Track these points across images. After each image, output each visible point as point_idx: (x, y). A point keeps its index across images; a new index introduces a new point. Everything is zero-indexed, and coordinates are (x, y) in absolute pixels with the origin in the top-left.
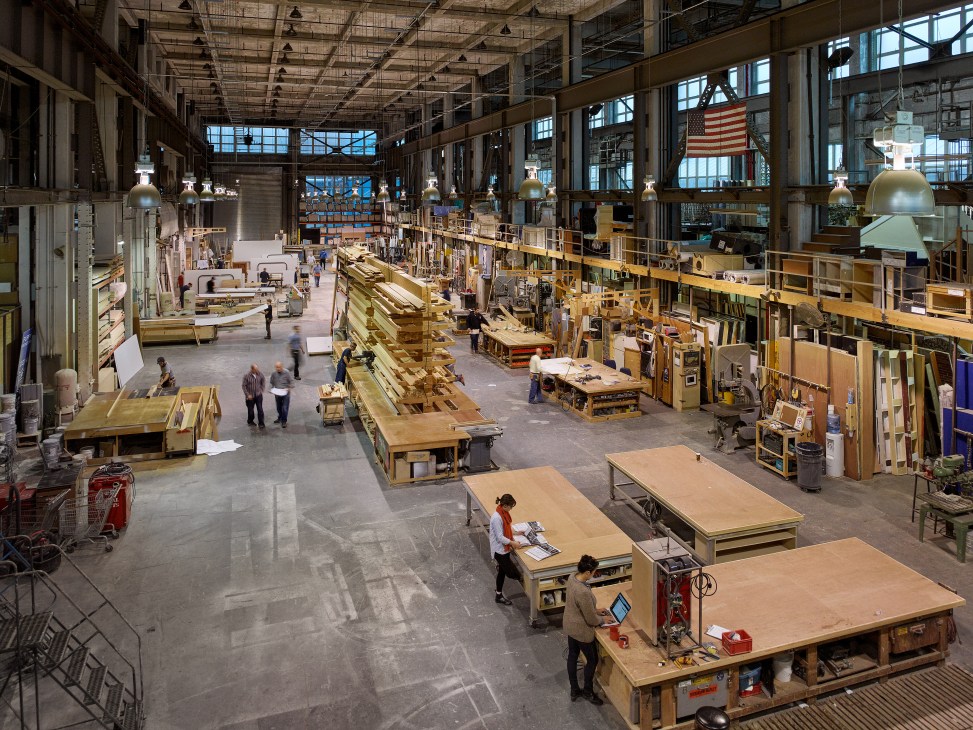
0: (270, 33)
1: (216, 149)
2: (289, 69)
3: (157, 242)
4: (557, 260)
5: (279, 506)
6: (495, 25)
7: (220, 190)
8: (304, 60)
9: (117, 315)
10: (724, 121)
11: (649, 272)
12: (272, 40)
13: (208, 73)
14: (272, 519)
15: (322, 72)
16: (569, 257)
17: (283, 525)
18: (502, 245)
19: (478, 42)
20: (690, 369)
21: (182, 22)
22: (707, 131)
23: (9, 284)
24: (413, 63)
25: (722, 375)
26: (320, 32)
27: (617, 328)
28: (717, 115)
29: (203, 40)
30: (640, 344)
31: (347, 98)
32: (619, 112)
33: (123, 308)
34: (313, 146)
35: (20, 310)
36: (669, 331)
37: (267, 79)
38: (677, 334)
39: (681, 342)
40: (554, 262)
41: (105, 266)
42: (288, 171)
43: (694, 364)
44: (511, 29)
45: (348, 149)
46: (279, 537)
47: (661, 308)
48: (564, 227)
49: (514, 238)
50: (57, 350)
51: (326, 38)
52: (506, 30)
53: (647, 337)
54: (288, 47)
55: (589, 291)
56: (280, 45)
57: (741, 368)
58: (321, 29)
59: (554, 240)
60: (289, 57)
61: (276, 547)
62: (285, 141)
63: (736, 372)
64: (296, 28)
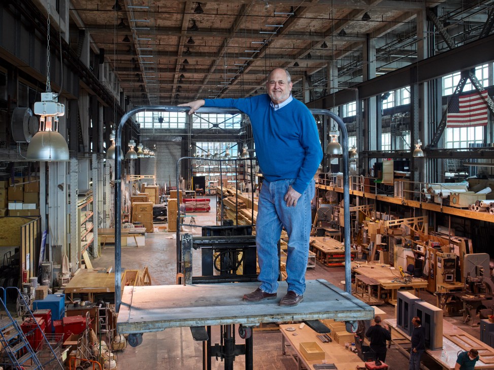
0: (176, 53)
1: (142, 126)
2: (187, 75)
3: (110, 183)
4: (359, 197)
5: (184, 338)
6: (317, 42)
7: (146, 151)
8: (195, 69)
9: (89, 226)
10: (472, 103)
11: (421, 205)
12: (176, 58)
13: (138, 79)
14: (180, 345)
15: (206, 76)
16: (367, 195)
17: (186, 348)
18: (323, 187)
19: (306, 54)
20: (448, 270)
21: (124, 49)
22: (461, 109)
23: (35, 204)
24: (264, 68)
25: (469, 274)
26: (206, 51)
27: (399, 242)
28: (468, 99)
29: (136, 59)
30: (415, 253)
31: (222, 93)
32: (404, 97)
33: (92, 221)
34: (201, 123)
35: (40, 219)
36: (434, 245)
37: (172, 82)
38: (440, 247)
39: (442, 252)
40: (357, 198)
41: (84, 196)
42: (186, 140)
43: (452, 267)
44: (327, 44)
45: (223, 124)
46: (184, 355)
47: (429, 230)
48: (364, 175)
49: (331, 183)
50: (59, 243)
51: (209, 54)
52: (325, 45)
53: (419, 249)
54: (186, 61)
55: (380, 219)
56: (181, 60)
57: (482, 270)
58: (206, 50)
59: (357, 184)
60: (187, 67)
61: (182, 360)
62: (184, 120)
63: (479, 272)
64: (191, 50)
